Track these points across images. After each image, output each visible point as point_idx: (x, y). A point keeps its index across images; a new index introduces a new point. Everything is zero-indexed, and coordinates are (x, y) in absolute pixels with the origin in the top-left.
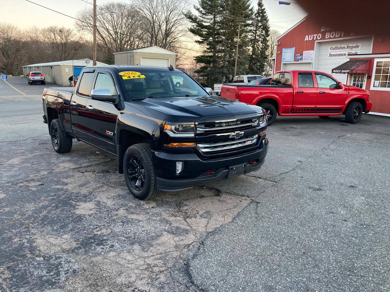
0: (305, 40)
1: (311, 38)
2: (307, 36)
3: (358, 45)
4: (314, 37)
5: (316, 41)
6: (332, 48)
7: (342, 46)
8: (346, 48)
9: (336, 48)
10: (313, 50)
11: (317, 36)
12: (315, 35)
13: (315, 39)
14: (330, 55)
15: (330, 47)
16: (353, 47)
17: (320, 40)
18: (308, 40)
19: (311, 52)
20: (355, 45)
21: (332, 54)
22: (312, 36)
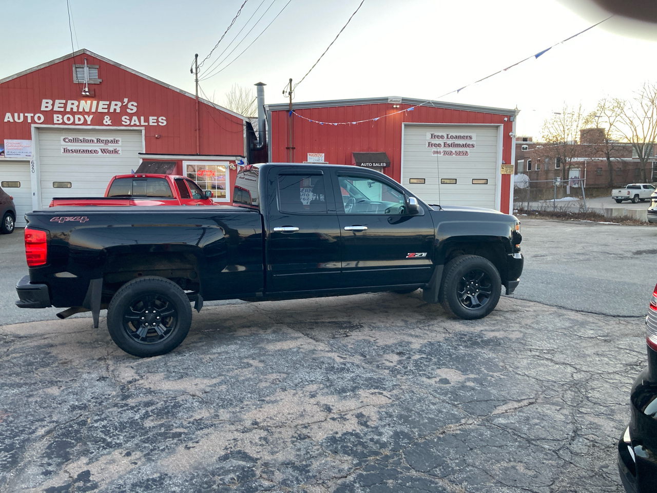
0: (6, 120)
1: (19, 118)
2: (8, 115)
3: (117, 139)
4: (26, 118)
5: (33, 126)
6: (67, 140)
7: (86, 138)
8: (96, 142)
9: (75, 140)
10: (30, 138)
11: (32, 118)
12: (29, 115)
13: (29, 121)
14: (66, 151)
15: (62, 138)
16: (107, 142)
17: (41, 123)
18: (12, 120)
19: (25, 142)
20: (112, 139)
21: (70, 149)
22: (22, 115)
